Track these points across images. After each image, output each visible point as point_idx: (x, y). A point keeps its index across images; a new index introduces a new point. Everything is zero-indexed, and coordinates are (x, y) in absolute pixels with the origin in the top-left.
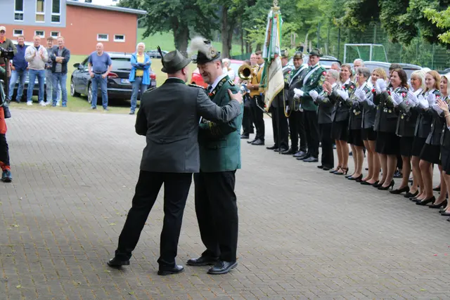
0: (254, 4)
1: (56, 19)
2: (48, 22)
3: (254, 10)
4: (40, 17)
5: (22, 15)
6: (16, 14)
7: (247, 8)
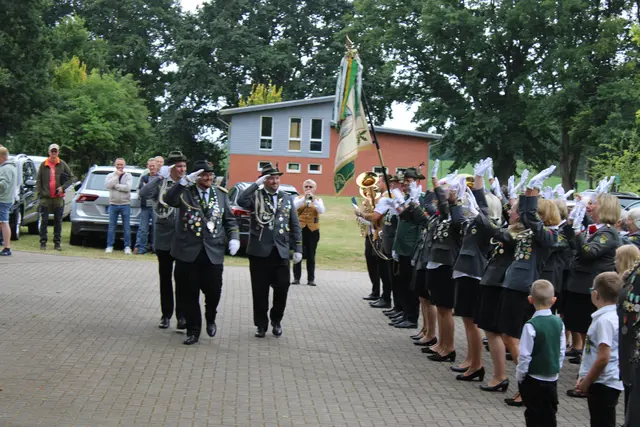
0: (604, 123)
1: (316, 147)
2: (305, 151)
3: (604, 131)
4: (295, 144)
5: (270, 141)
6: (263, 140)
7: (593, 129)
